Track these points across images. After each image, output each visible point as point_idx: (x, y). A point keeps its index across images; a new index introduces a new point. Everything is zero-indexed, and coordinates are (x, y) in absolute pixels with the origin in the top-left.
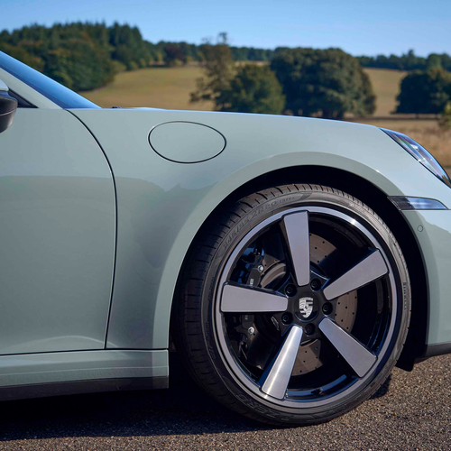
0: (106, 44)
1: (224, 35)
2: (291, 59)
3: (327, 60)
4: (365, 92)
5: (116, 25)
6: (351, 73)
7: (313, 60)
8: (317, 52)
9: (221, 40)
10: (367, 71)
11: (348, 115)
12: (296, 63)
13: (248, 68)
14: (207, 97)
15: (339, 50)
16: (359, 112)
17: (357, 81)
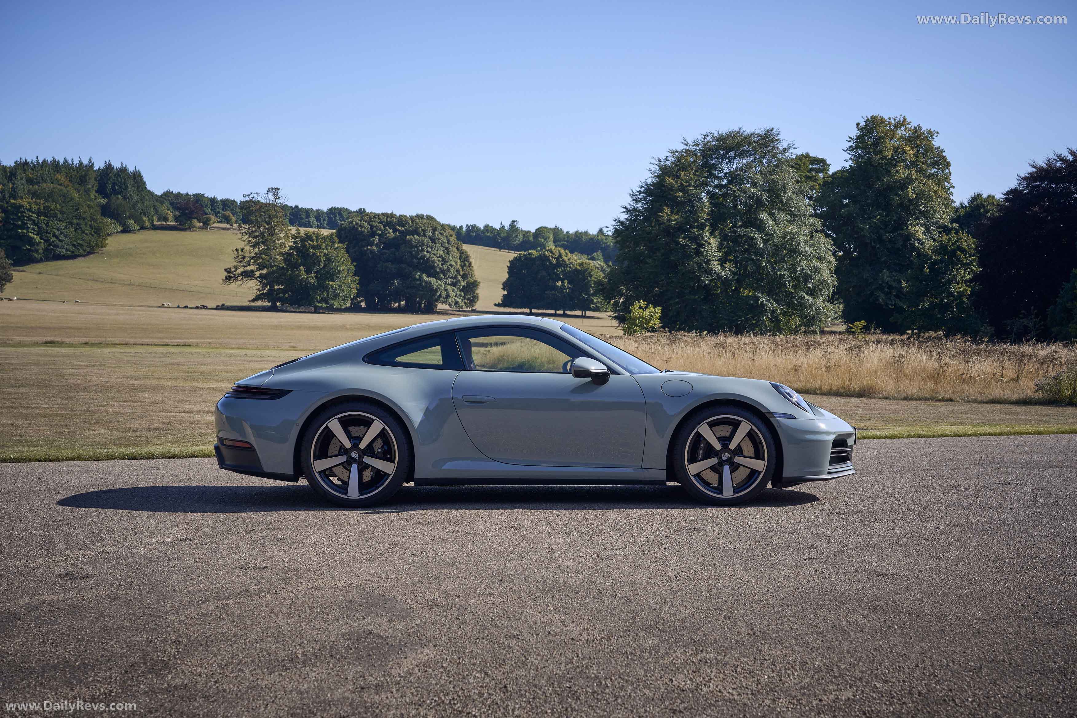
0: (93, 194)
1: (275, 191)
2: (366, 228)
3: (415, 232)
4: (464, 277)
5: (109, 167)
6: (447, 251)
7: (395, 231)
8: (402, 220)
9: (271, 197)
10: (465, 247)
11: (440, 307)
12: (373, 234)
13: (308, 237)
14: (248, 275)
15: (430, 218)
16: (456, 303)
17: (454, 261)
